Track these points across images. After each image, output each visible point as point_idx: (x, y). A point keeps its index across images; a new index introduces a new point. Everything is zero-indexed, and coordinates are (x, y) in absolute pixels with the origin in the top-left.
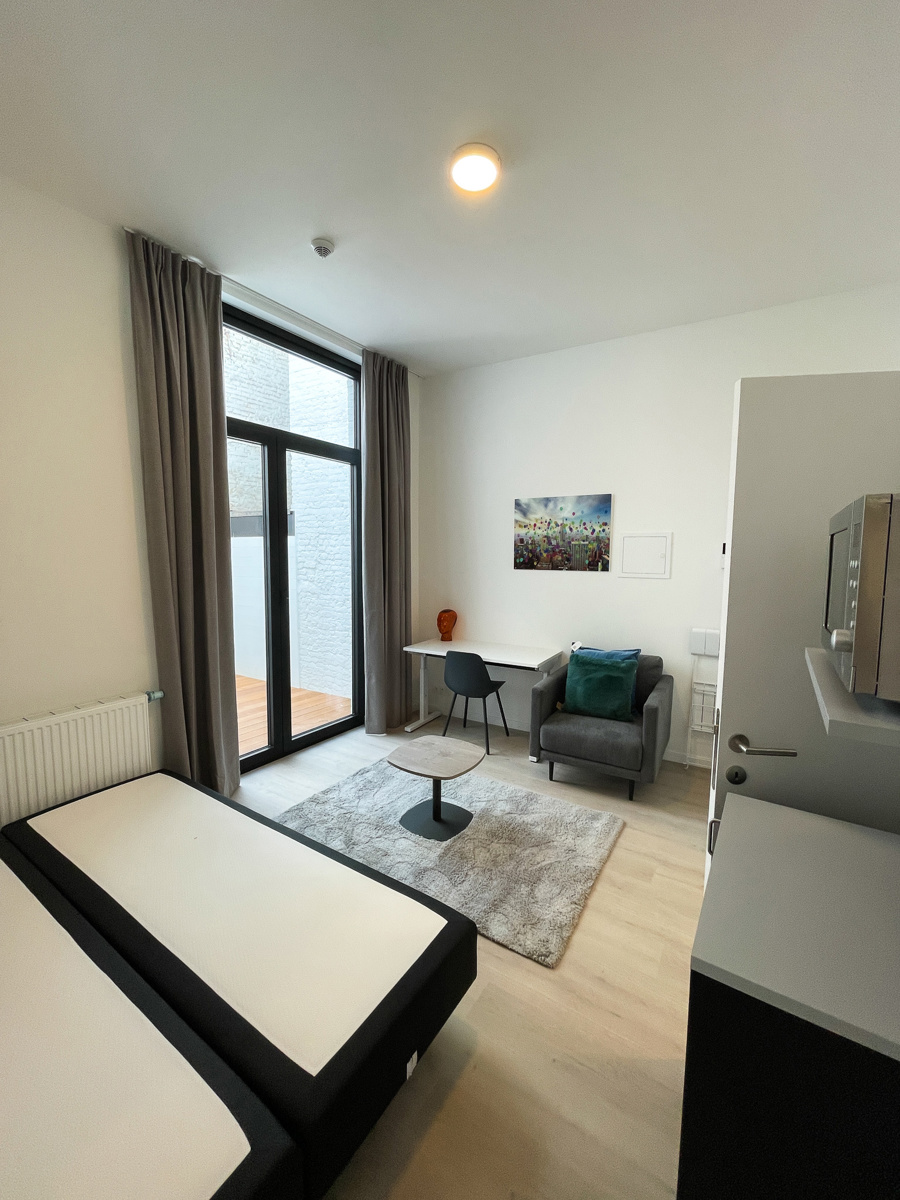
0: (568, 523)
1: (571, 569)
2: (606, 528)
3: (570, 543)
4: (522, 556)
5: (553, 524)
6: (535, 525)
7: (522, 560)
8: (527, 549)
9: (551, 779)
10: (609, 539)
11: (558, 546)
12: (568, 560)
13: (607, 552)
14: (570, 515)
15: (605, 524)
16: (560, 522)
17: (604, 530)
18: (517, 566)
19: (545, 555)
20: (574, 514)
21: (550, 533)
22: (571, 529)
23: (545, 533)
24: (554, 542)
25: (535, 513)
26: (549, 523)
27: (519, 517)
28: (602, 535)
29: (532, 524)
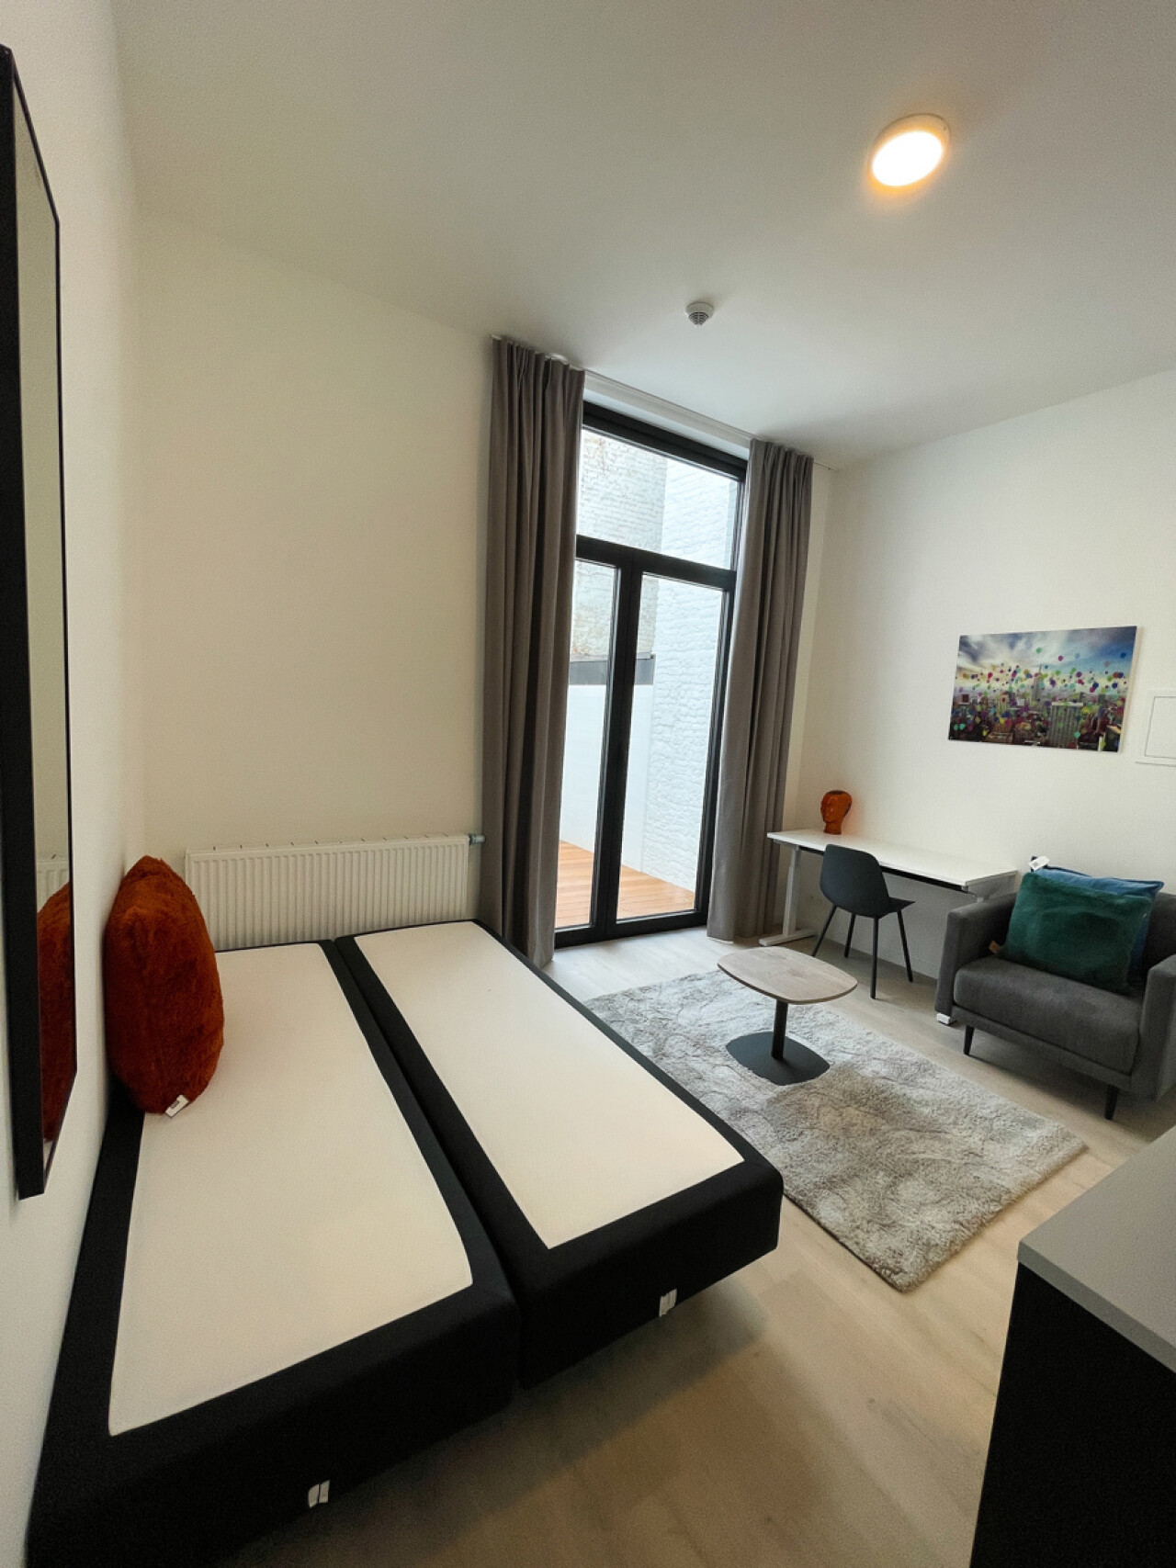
0: (1049, 672)
1: (1046, 744)
2: (1120, 682)
3: (1048, 704)
4: (964, 720)
5: (1021, 675)
6: (990, 675)
7: (962, 726)
8: (973, 711)
9: (967, 1051)
10: (1123, 700)
11: (1026, 708)
12: (1043, 730)
13: (1118, 721)
14: (1053, 660)
15: (1120, 675)
16: (1033, 671)
17: (1115, 686)
18: (954, 735)
19: (1002, 721)
20: (1060, 658)
21: (1015, 687)
22: (1053, 683)
23: (1006, 688)
24: (1020, 702)
25: (990, 657)
26: (1015, 673)
27: (965, 663)
28: (1113, 692)
29: (986, 672)
